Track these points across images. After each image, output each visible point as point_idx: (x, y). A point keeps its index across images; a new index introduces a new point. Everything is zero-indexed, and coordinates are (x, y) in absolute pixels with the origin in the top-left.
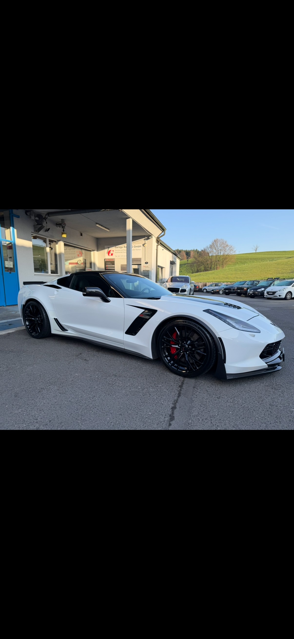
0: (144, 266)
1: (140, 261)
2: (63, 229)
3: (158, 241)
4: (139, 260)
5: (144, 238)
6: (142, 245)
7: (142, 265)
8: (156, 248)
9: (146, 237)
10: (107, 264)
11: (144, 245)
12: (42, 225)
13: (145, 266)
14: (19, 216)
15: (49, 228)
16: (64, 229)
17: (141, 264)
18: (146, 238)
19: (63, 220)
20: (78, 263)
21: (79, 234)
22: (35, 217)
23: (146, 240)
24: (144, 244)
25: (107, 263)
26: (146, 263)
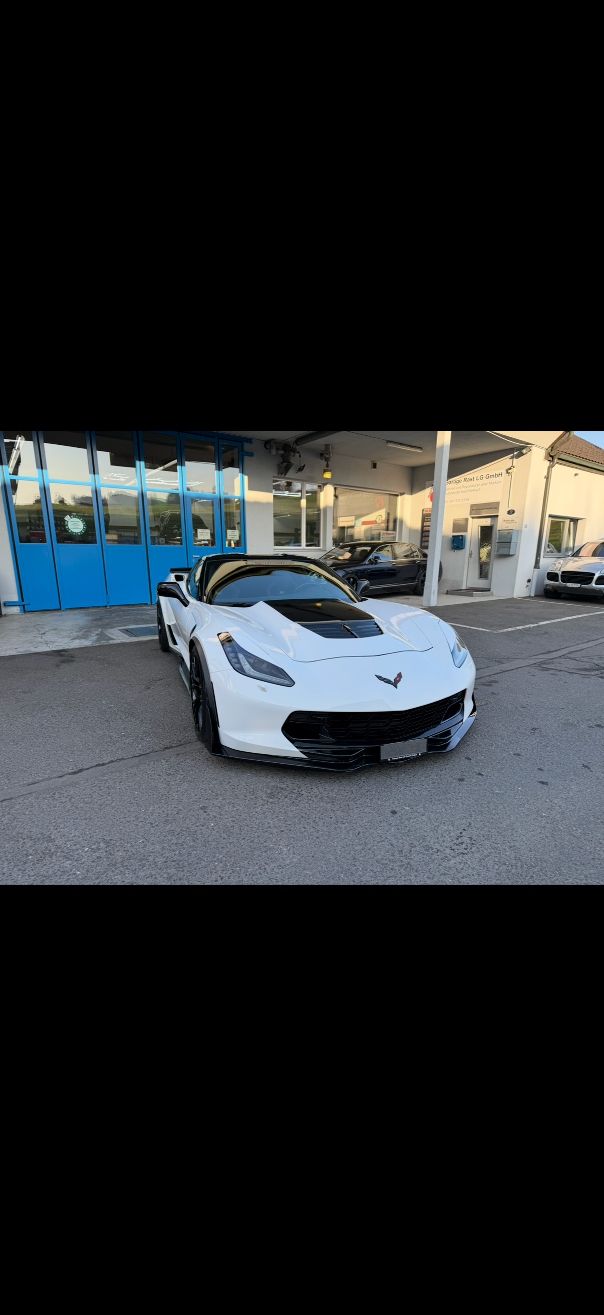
0: (504, 521)
1: (496, 508)
2: (327, 463)
3: (551, 456)
4: (495, 506)
5: (512, 455)
6: (504, 472)
7: (500, 518)
8: (546, 474)
9: (516, 451)
10: (426, 520)
11: (509, 471)
12: (289, 462)
13: (506, 520)
14: (253, 453)
15: (305, 465)
16: (329, 462)
17: (497, 516)
18: (515, 453)
19: (327, 446)
20: (376, 521)
21: (370, 465)
22: (277, 449)
23: (514, 459)
24: (510, 469)
25: (426, 518)
26: (511, 512)
